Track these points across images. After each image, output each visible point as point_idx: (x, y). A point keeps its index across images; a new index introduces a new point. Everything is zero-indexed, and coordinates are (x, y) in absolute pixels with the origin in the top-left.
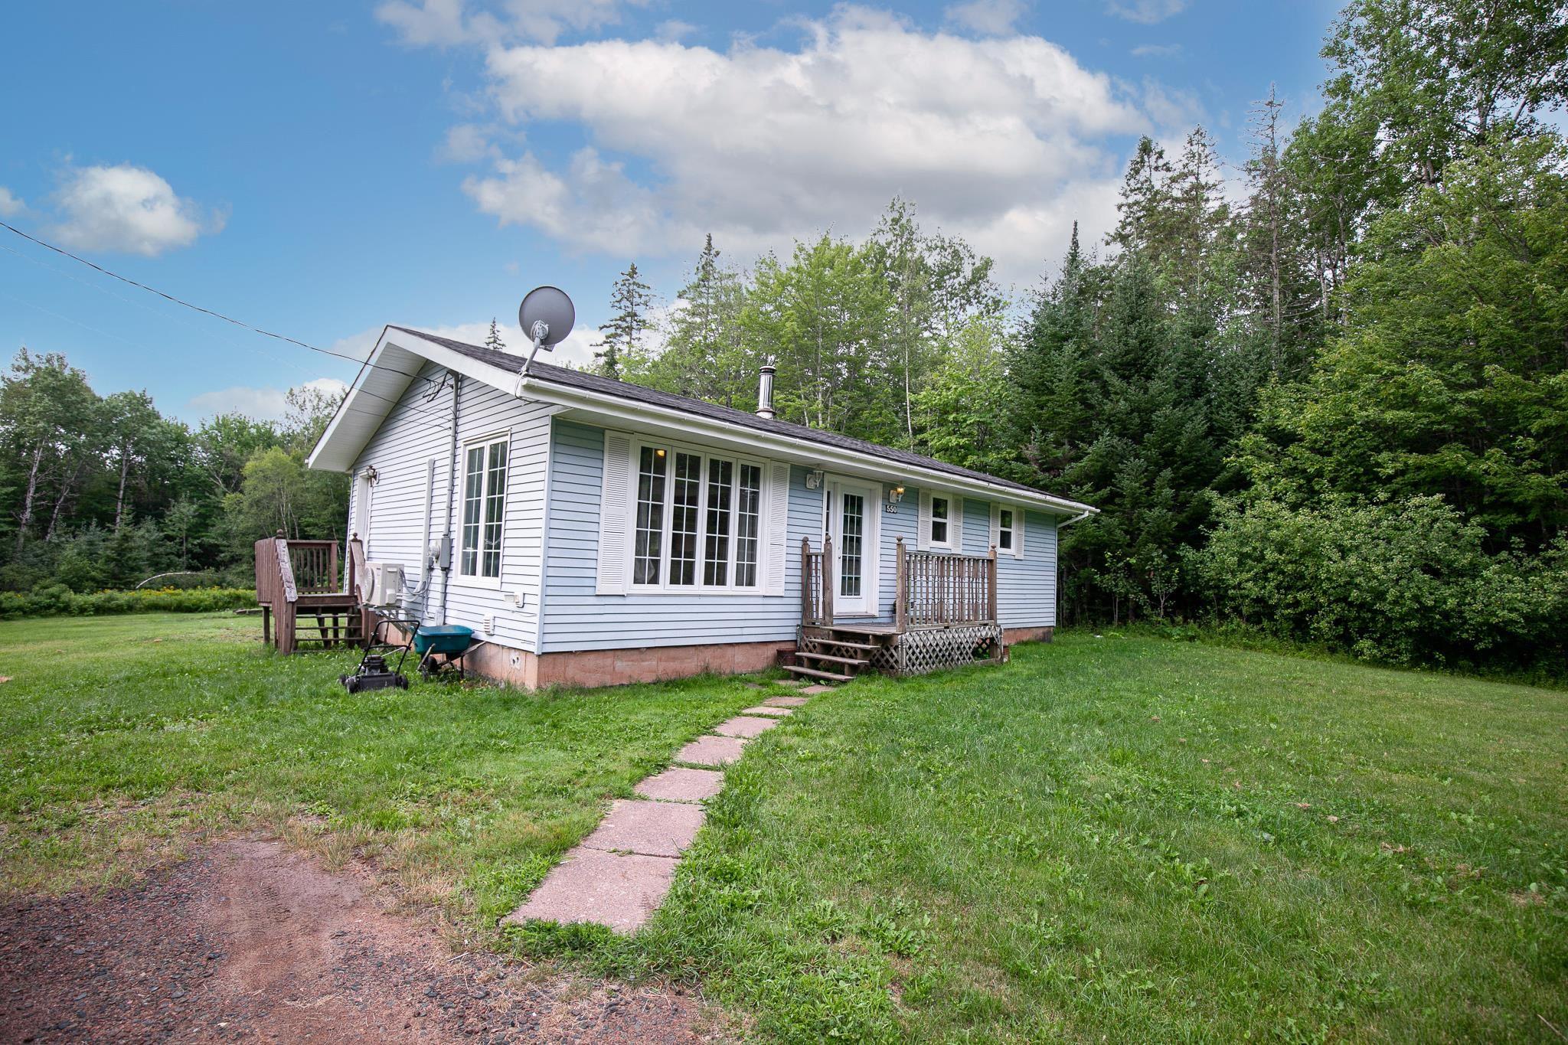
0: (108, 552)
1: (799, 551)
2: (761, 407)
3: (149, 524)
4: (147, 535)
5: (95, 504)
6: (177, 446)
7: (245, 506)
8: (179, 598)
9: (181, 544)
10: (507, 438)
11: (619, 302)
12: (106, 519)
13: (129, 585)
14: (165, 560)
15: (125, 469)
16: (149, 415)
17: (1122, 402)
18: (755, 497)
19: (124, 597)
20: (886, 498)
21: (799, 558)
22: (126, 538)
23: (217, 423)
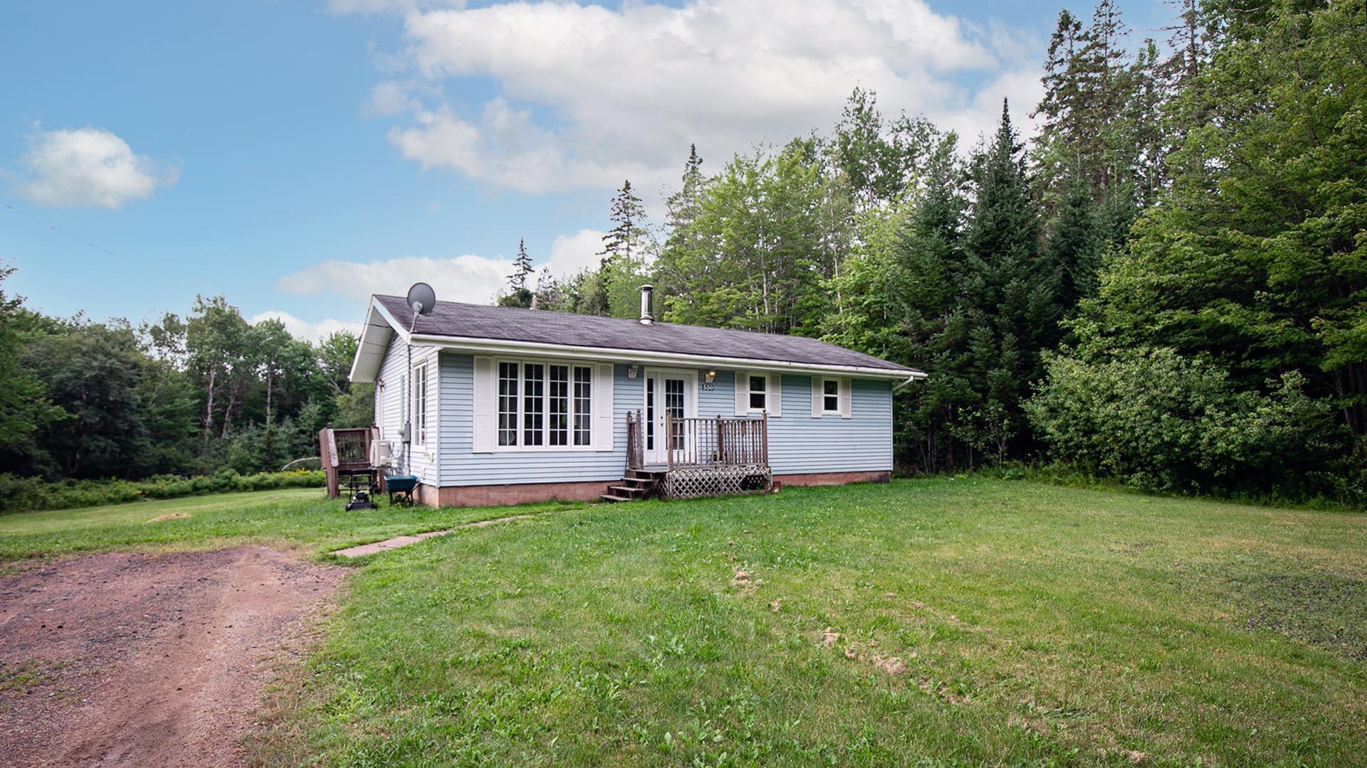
0: (261, 445)
1: (625, 421)
2: (643, 316)
3: (288, 421)
4: (287, 430)
5: (253, 409)
6: (305, 360)
7: (353, 404)
8: (308, 477)
9: (311, 436)
10: (425, 364)
11: (618, 214)
12: (260, 419)
13: (276, 469)
14: (301, 449)
15: (270, 380)
16: (283, 337)
17: (979, 278)
18: (587, 388)
19: (272, 477)
20: (702, 380)
21: (626, 426)
22: (272, 434)
23: (332, 339)
